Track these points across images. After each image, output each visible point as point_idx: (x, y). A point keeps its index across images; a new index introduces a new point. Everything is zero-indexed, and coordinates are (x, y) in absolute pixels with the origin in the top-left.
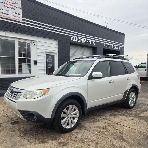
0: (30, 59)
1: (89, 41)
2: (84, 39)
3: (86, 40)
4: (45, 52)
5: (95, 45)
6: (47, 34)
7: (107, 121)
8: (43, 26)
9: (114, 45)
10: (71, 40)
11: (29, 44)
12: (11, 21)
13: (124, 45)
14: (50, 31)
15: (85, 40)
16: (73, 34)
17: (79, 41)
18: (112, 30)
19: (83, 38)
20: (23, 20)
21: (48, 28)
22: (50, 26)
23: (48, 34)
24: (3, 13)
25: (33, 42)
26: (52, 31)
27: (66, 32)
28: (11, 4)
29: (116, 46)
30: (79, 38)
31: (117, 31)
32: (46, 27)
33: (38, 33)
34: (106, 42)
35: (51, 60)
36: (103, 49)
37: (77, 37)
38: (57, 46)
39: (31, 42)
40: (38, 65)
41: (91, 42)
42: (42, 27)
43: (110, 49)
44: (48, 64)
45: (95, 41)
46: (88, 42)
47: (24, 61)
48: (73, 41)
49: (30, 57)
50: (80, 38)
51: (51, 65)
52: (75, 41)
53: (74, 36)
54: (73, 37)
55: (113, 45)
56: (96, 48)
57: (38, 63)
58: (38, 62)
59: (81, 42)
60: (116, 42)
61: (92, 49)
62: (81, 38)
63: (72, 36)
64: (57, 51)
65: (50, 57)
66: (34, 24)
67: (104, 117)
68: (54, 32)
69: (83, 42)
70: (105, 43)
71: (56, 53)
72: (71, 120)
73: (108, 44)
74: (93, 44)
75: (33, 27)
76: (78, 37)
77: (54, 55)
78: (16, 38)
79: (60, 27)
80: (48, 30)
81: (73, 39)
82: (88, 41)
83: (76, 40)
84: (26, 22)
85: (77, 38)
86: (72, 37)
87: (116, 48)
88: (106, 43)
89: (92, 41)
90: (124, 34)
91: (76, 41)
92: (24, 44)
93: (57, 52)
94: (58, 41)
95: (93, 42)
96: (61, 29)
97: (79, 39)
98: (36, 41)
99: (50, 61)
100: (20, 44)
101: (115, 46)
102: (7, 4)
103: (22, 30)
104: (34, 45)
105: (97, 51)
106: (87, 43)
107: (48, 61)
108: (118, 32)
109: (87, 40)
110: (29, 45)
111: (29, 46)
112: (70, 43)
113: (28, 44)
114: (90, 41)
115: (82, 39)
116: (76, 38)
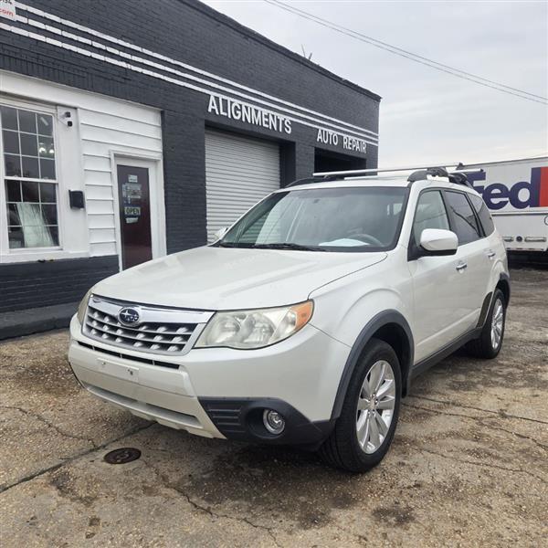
0: (53, 186)
1: (271, 117)
2: (254, 107)
3: (259, 113)
4: (116, 156)
5: (289, 132)
6: (119, 79)
7: (461, 408)
8: (103, 47)
9: (350, 138)
10: (210, 110)
11: (49, 118)
13: (377, 137)
14: (129, 66)
15: (257, 111)
16: (217, 86)
17: (237, 115)
18: (341, 79)
19: (249, 105)
20: (19, 11)
21: (122, 54)
22: (128, 45)
23: (123, 81)
25: (62, 111)
26: (140, 70)
27: (191, 77)
29: (354, 138)
30: (237, 102)
31: (356, 86)
32: (116, 52)
33: (85, 75)
34: (324, 126)
35: (138, 188)
36: (317, 149)
37: (229, 99)
38: (157, 134)
39: (53, 111)
40: (90, 208)
41: (278, 120)
42: (99, 51)
43: (338, 151)
44: (127, 205)
45: (288, 119)
46: (266, 122)
47: (30, 193)
48: (217, 113)
49: (54, 177)
50: (241, 105)
51: (139, 208)
52: (222, 113)
53: (221, 97)
54: (217, 99)
55: (345, 136)
56: (294, 143)
57: (87, 203)
58: (87, 197)
59: (244, 120)
60: (355, 127)
61: (278, 147)
62: (244, 104)
63: (213, 94)
64: (161, 155)
65: (133, 178)
66: (65, 34)
68: (146, 72)
69: (249, 121)
70: (320, 128)
71: (155, 161)
72: (375, 417)
73: (331, 132)
74: (283, 129)
75: (62, 48)
76: (233, 100)
77: (147, 169)
79: (168, 57)
80: (123, 64)
81: (215, 108)
82: (267, 117)
83: (225, 110)
84: (32, 22)
85: (232, 103)
86: (212, 99)
87: (354, 146)
88: (324, 129)
89: (281, 117)
90: (377, 98)
91: (226, 114)
92: (28, 120)
93: (159, 156)
94: (162, 113)
95: (283, 122)
96: (172, 61)
97: (236, 108)
98: (76, 108)
99: (135, 194)
101: (351, 142)
103: (18, 56)
104: (70, 124)
105: (297, 155)
106: (264, 125)
107: (124, 194)
108: (359, 87)
109: (265, 112)
110: (47, 124)
111: (47, 130)
112: (206, 121)
113: (43, 119)
114: (273, 116)
115: (246, 108)
116: (225, 102)
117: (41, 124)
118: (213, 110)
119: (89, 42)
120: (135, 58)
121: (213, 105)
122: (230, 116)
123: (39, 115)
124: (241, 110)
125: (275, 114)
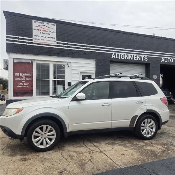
0: (64, 81)
1: (138, 57)
2: (130, 54)
3: (133, 56)
4: (81, 73)
5: (147, 60)
8: (78, 47)
10: (112, 58)
11: (64, 65)
12: (46, 46)
14: (85, 50)
15: (131, 56)
16: (115, 50)
17: (123, 58)
19: (128, 54)
20: (57, 43)
21: (83, 47)
22: (85, 45)
23: (83, 54)
24: (39, 39)
25: (67, 63)
27: (105, 49)
28: (46, 30)
30: (123, 54)
32: (82, 47)
33: (73, 54)
36: (161, 65)
37: (120, 53)
38: (94, 66)
41: (141, 57)
42: (77, 48)
43: (173, 64)
45: (146, 56)
46: (135, 58)
47: (59, 83)
48: (115, 58)
49: (64, 79)
50: (125, 55)
52: (117, 58)
53: (117, 53)
54: (115, 54)
56: (150, 63)
58: (72, 83)
59: (126, 59)
62: (126, 54)
64: (95, 71)
66: (68, 46)
67: (95, 144)
68: (90, 51)
69: (128, 59)
70: (163, 57)
71: (94, 73)
72: (46, 140)
73: (169, 58)
74: (144, 60)
76: (121, 53)
77: (91, 76)
78: (51, 61)
80: (84, 50)
82: (137, 57)
83: (118, 56)
84: (60, 45)
85: (121, 54)
86: (113, 54)
88: (165, 57)
92: (59, 66)
94: (96, 60)
95: (144, 57)
96: (99, 46)
97: (123, 56)
98: (71, 62)
100: (55, 66)
102: (42, 31)
103: (56, 53)
104: (68, 66)
106: (135, 59)
110: (63, 67)
111: (63, 68)
112: (111, 61)
114: (139, 56)
115: (127, 55)
117: (62, 67)
118: (114, 58)
119: (74, 46)
120: (87, 48)
121: (113, 56)
122: (120, 58)
123: (62, 65)
124: (125, 56)
125: (140, 55)
